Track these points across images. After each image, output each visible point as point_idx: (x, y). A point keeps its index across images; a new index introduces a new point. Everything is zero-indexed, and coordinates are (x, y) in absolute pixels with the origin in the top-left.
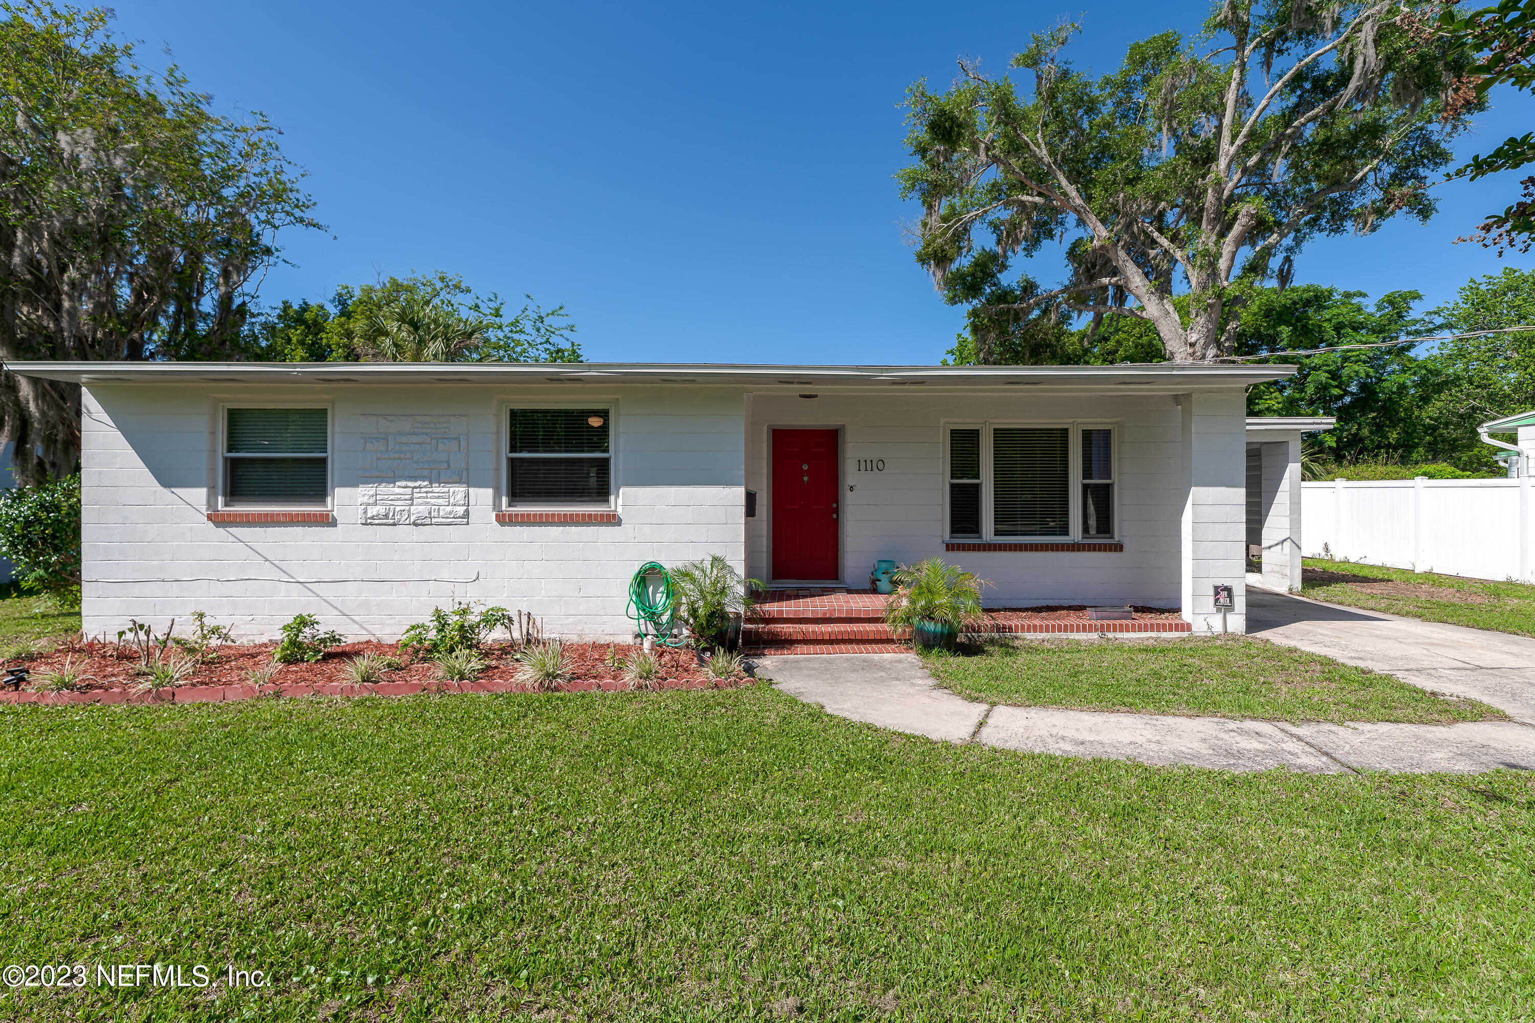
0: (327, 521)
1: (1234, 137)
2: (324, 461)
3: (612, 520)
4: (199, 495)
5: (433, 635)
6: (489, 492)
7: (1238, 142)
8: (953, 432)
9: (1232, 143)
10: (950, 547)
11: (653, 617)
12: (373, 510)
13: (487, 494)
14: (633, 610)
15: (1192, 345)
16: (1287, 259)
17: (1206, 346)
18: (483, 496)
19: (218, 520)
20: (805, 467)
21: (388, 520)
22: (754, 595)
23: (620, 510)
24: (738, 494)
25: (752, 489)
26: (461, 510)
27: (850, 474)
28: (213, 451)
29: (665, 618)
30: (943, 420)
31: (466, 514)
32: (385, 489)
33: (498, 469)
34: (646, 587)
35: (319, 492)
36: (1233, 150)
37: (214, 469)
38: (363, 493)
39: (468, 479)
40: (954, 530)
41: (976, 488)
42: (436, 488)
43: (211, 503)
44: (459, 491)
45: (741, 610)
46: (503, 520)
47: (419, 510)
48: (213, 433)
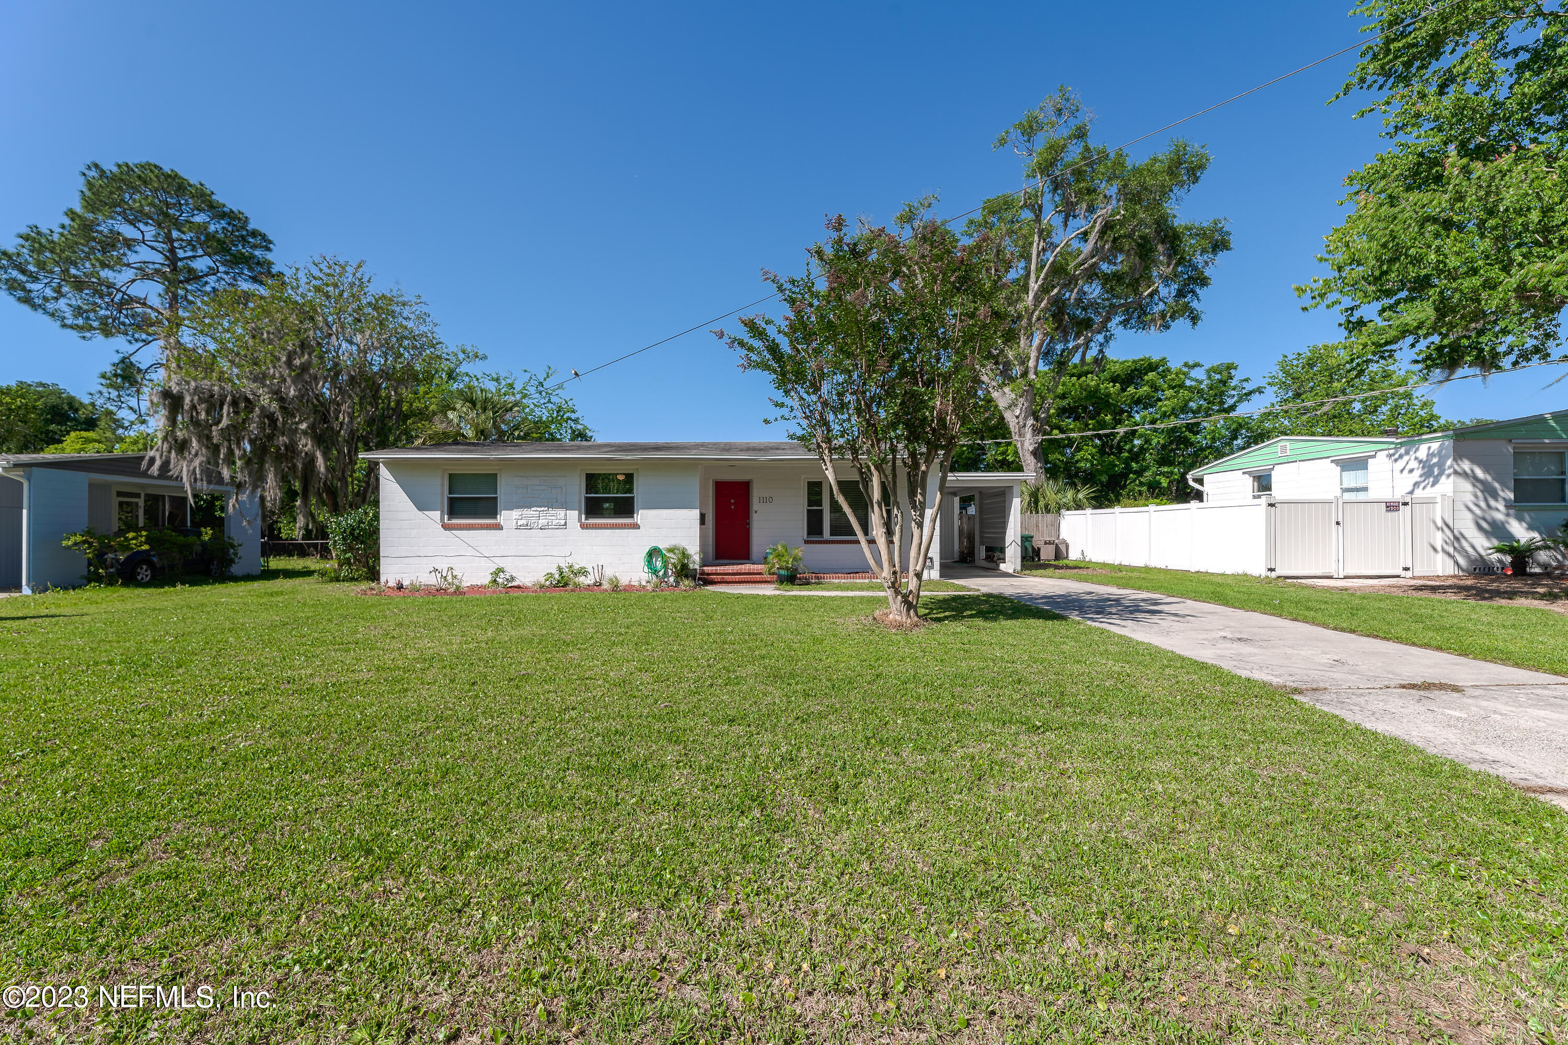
0: (499, 527)
1: (1037, 278)
2: (496, 498)
3: (636, 526)
4: (436, 515)
5: (557, 576)
6: (577, 512)
7: (1039, 283)
8: (809, 483)
9: (1036, 282)
10: (806, 542)
11: (655, 572)
12: (520, 523)
13: (575, 513)
14: (646, 569)
15: (1017, 417)
16: (1101, 351)
17: (1026, 418)
18: (573, 515)
19: (446, 527)
20: (732, 501)
21: (527, 527)
22: (704, 563)
23: (639, 522)
24: (696, 513)
25: (704, 512)
26: (563, 522)
27: (755, 505)
28: (442, 494)
29: (661, 573)
30: (803, 477)
31: (565, 524)
32: (527, 512)
33: (580, 502)
34: (652, 558)
35: (493, 513)
36: (1036, 286)
37: (442, 503)
38: (515, 514)
39: (566, 506)
40: (809, 534)
41: (821, 511)
42: (551, 512)
43: (442, 519)
44: (561, 513)
45: (697, 567)
46: (583, 527)
47: (542, 522)
48: (443, 485)
